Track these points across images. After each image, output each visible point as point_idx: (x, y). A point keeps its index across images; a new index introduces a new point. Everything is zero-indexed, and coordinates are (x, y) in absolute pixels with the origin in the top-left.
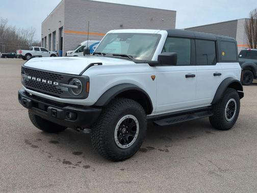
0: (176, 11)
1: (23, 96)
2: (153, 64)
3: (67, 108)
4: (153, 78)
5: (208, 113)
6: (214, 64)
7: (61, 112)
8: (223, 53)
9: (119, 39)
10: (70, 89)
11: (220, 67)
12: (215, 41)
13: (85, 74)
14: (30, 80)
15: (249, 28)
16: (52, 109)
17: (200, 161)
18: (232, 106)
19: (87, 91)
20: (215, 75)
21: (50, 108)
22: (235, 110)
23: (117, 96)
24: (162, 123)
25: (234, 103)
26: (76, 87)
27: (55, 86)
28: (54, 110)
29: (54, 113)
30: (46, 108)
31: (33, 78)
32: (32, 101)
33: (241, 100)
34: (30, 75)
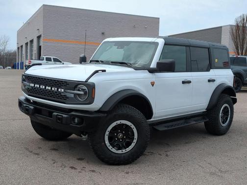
0: (159, 18)
1: (25, 104)
2: (152, 71)
3: (73, 113)
4: (153, 84)
5: (204, 118)
6: (208, 70)
7: (67, 117)
8: (216, 60)
9: (117, 47)
10: (75, 95)
11: (213, 73)
12: (209, 48)
13: (91, 81)
14: (32, 87)
15: (235, 34)
16: (57, 115)
17: (200, 164)
18: (226, 111)
19: (93, 97)
20: (209, 81)
21: (55, 114)
22: (229, 116)
23: (120, 101)
24: (161, 128)
25: (228, 108)
26: (82, 93)
27: (60, 93)
28: (59, 115)
29: (59, 119)
30: (50, 114)
31: (36, 86)
32: (35, 108)
33: (235, 106)
34: (32, 83)
